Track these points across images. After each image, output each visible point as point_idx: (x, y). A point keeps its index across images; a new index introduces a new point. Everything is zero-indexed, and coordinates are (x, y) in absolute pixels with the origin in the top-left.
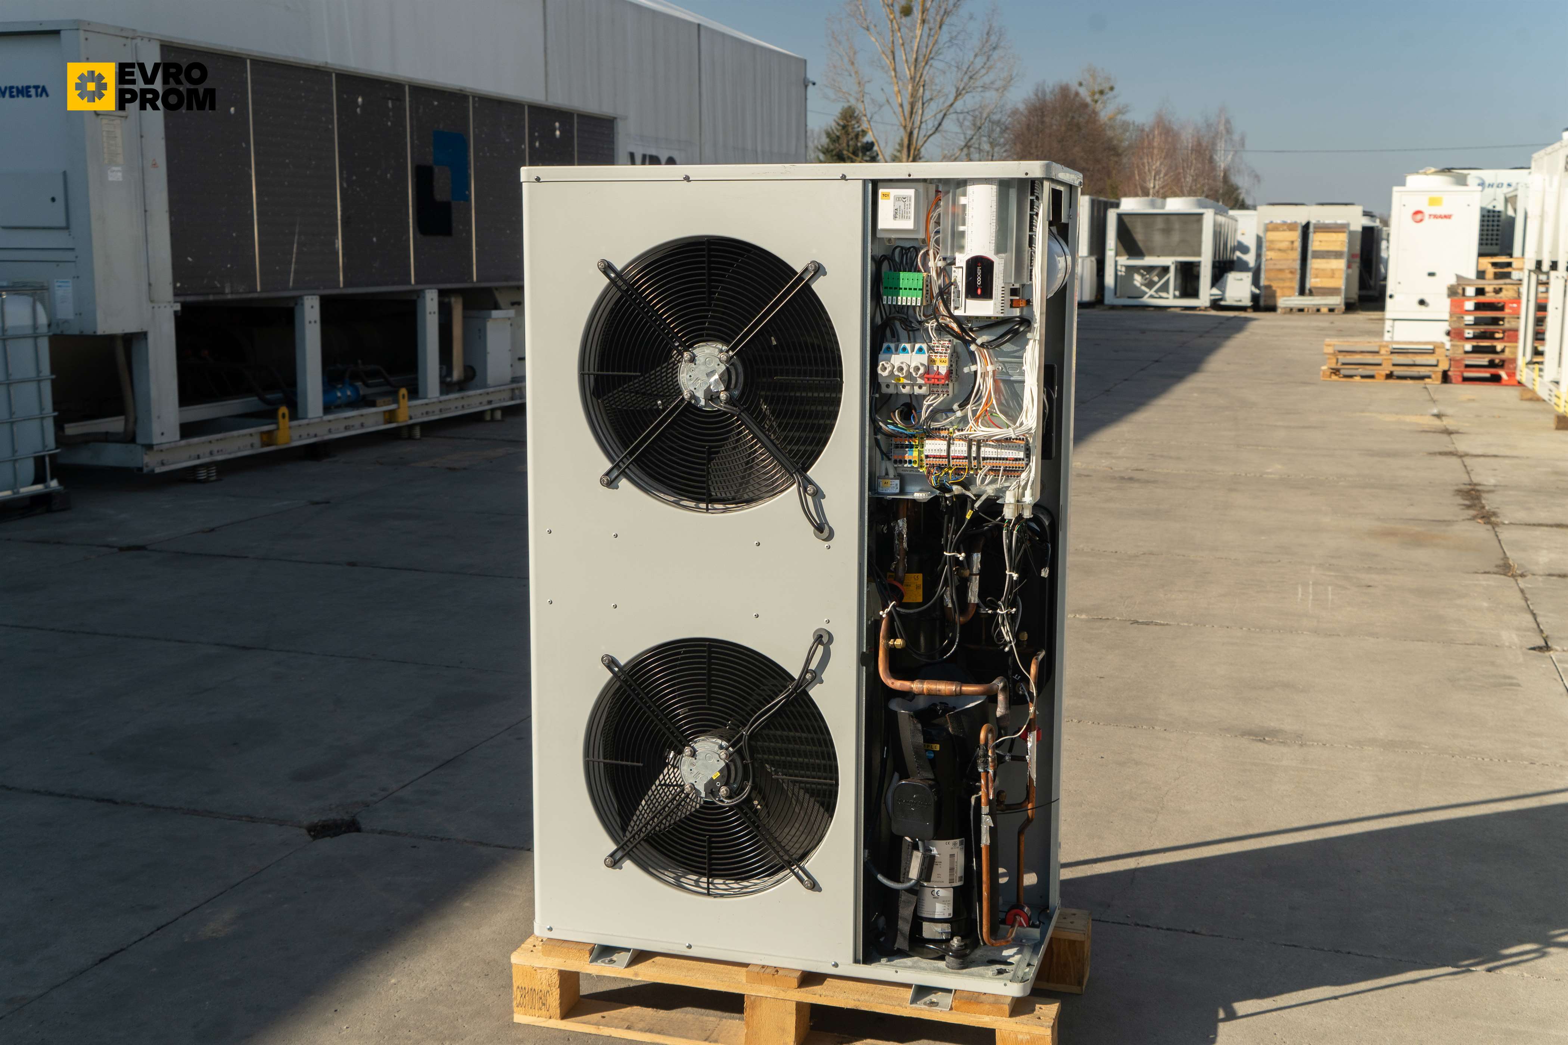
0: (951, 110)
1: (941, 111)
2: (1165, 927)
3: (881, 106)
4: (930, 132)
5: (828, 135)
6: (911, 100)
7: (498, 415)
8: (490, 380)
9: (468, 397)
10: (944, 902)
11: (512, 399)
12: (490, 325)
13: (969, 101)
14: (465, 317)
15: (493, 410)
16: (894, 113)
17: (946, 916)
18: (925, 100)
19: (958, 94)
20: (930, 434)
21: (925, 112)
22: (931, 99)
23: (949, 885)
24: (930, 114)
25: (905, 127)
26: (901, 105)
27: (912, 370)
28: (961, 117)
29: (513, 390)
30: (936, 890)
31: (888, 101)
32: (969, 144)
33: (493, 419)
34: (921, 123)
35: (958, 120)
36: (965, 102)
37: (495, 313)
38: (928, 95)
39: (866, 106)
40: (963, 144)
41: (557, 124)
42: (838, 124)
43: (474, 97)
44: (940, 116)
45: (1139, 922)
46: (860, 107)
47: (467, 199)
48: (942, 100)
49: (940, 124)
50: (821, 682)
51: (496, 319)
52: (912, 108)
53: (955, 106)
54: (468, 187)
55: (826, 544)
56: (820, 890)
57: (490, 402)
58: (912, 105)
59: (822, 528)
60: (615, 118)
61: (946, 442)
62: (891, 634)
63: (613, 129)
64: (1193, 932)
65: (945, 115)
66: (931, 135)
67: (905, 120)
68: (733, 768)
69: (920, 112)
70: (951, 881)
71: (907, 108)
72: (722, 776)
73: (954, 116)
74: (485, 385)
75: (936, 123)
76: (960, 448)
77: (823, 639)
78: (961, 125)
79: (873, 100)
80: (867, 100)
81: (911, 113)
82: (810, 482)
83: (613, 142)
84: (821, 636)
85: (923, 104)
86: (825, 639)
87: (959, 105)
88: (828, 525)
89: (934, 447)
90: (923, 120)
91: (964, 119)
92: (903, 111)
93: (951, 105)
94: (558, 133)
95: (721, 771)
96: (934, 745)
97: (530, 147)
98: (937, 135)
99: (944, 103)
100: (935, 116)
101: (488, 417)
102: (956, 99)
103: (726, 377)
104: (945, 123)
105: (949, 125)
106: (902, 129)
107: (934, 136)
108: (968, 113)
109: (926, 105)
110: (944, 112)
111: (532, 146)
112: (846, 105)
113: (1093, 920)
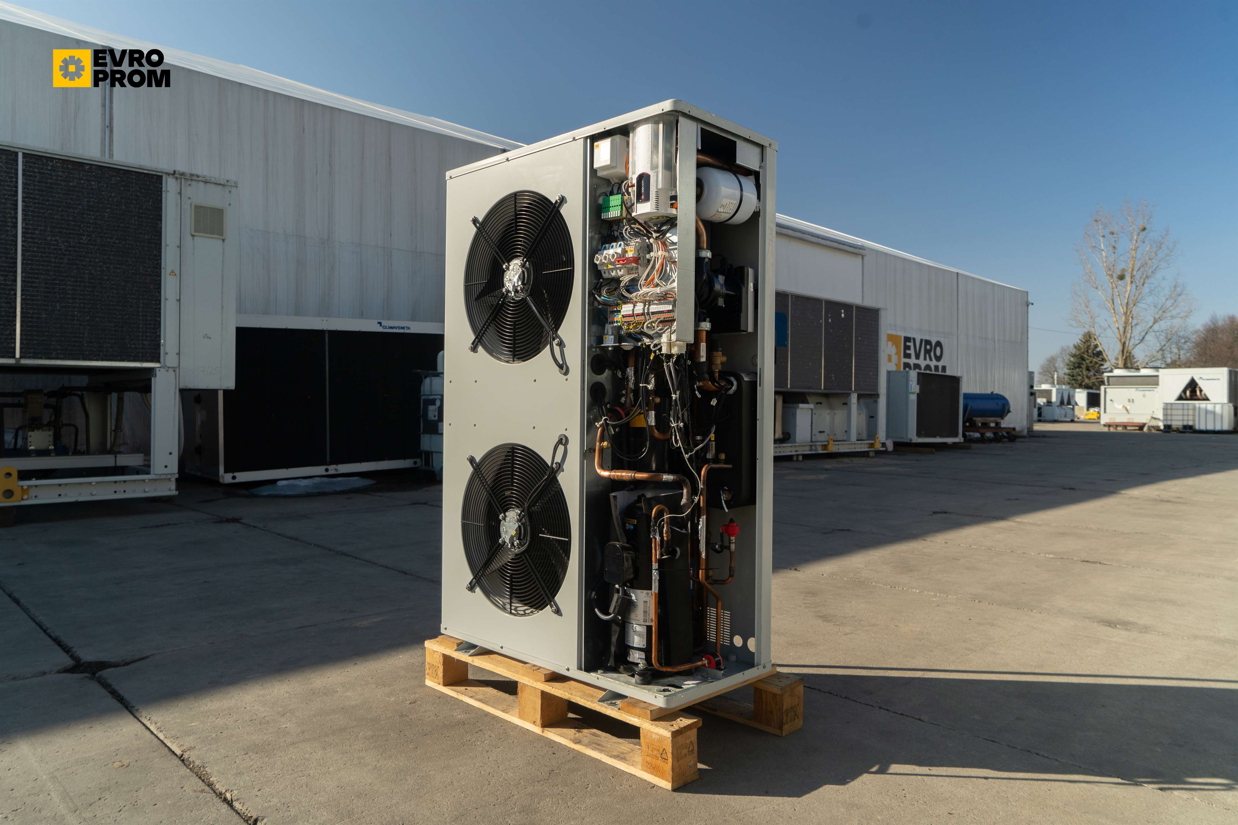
0: (1151, 330)
1: (1144, 331)
2: (900, 713)
3: (1105, 329)
4: (1137, 342)
5: (1075, 347)
6: (1124, 325)
7: (801, 458)
8: (797, 440)
9: (783, 447)
10: (639, 635)
11: (811, 450)
12: (798, 412)
13: (1163, 325)
14: (783, 407)
15: (798, 455)
16: (1113, 332)
17: (641, 646)
18: (1133, 324)
19: (1155, 321)
20: (626, 300)
21: (1133, 331)
22: (1137, 324)
23: (643, 623)
24: (1137, 333)
25: (1120, 341)
26: (1118, 328)
27: (611, 258)
28: (1158, 333)
29: (811, 446)
30: (635, 626)
31: (1109, 326)
32: (1164, 348)
33: (797, 460)
34: (1131, 337)
35: (1156, 336)
36: (1160, 325)
37: (801, 405)
38: (1135, 322)
39: (1096, 329)
40: (1158, 349)
41: (843, 311)
42: (1082, 341)
43: (792, 296)
44: (1143, 334)
45: (883, 707)
46: (1092, 330)
47: (786, 346)
48: (1144, 325)
49: (1143, 338)
50: (563, 471)
51: (801, 408)
52: (1125, 330)
53: (1153, 328)
54: (787, 340)
55: (566, 377)
56: (561, 615)
57: (796, 451)
58: (1125, 328)
59: (563, 368)
60: (880, 309)
61: (632, 305)
62: (602, 440)
63: (878, 314)
64: (920, 720)
65: (1147, 333)
66: (1137, 344)
67: (1121, 336)
68: (522, 529)
69: (1130, 331)
70: (645, 621)
71: (1122, 330)
72: (516, 534)
73: (1153, 334)
74: (795, 442)
75: (1141, 338)
76: (639, 308)
77: (563, 441)
78: (1158, 338)
79: (1100, 326)
80: (1096, 326)
81: (1124, 332)
82: (558, 337)
83: (878, 322)
84: (561, 439)
85: (1132, 327)
86: (564, 442)
87: (1156, 328)
88: (566, 364)
89: (626, 309)
90: (1132, 336)
91: (1160, 335)
92: (1119, 332)
93: (1151, 327)
94: (843, 315)
95: (516, 530)
96: (633, 520)
97: (825, 322)
98: (1142, 344)
99: (1146, 326)
100: (1140, 334)
101: (795, 459)
102: (1154, 323)
103: (522, 277)
104: (1147, 337)
105: (1150, 337)
106: (1118, 342)
107: (1140, 345)
108: (1162, 331)
109: (1133, 328)
110: (1146, 331)
111: (826, 320)
112: (1086, 331)
113: (804, 686)
